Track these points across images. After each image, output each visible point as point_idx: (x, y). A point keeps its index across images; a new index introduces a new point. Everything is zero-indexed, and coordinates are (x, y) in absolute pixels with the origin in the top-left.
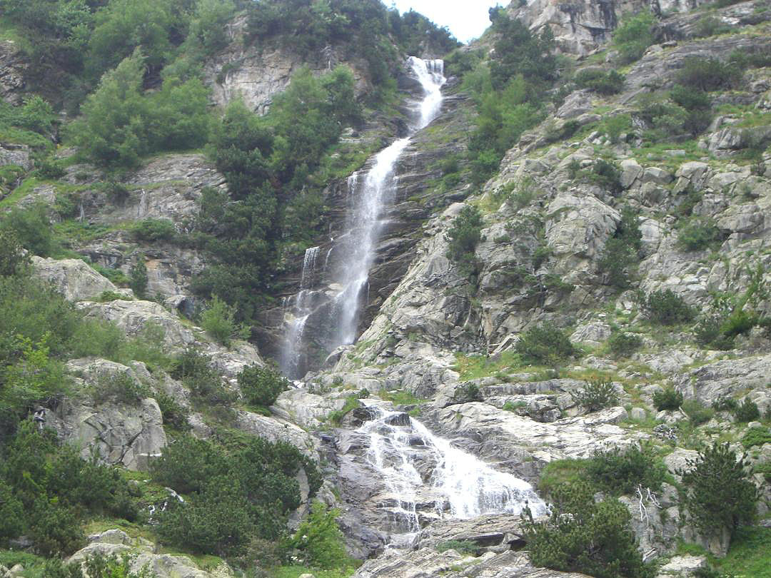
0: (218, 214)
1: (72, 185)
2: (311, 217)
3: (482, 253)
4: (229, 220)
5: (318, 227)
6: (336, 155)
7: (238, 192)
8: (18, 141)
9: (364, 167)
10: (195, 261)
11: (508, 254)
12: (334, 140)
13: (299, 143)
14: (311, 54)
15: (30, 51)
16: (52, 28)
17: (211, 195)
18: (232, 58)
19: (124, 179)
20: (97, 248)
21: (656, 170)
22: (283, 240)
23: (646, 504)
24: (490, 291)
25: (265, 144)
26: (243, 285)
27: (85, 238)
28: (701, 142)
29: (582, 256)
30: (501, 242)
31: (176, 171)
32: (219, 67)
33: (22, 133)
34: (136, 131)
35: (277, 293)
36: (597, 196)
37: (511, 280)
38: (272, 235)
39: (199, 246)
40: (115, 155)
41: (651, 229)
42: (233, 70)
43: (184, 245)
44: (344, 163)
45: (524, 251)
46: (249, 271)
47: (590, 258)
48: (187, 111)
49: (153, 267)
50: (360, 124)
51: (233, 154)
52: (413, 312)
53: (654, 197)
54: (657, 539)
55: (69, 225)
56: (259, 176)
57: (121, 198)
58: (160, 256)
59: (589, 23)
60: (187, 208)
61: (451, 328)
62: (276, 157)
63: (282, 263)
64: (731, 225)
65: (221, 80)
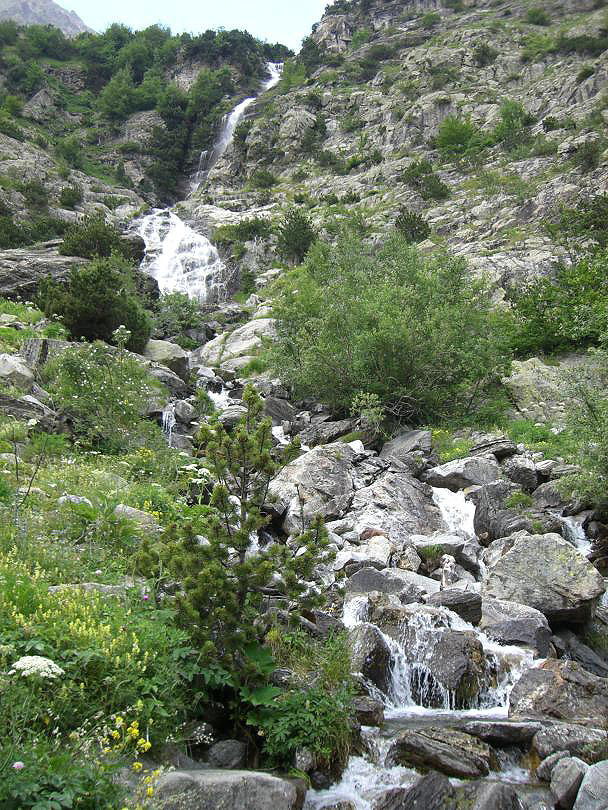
0: (159, 138)
1: (96, 129)
2: (204, 137)
3: (248, 141)
4: (165, 140)
5: (208, 142)
6: (218, 108)
7: (170, 127)
8: (78, 112)
9: (231, 111)
10: (148, 160)
11: (259, 139)
12: (218, 101)
13: (200, 102)
14: (215, 62)
15: (87, 69)
16: (99, 59)
17: (157, 129)
18: (178, 67)
19: (120, 125)
20: (104, 157)
21: (340, 97)
22: (191, 148)
23: (257, 245)
24: (251, 158)
25: (184, 105)
26: (169, 170)
27: (100, 153)
28: (368, 84)
29: (294, 138)
30: (257, 134)
31: (142, 120)
32: (172, 72)
33: (81, 108)
34: (125, 102)
35: (188, 174)
36: (307, 110)
37: (260, 151)
38: (186, 147)
39: (150, 153)
40: (115, 113)
41: (333, 125)
42: (178, 72)
43: (143, 153)
44: (221, 111)
45: (268, 138)
46: (173, 164)
47: (298, 140)
48: (150, 92)
49: (128, 165)
50: (232, 93)
51: (168, 110)
52: (217, 171)
53: (337, 110)
54: (262, 261)
55: (93, 147)
56: (180, 119)
57: (117, 134)
58: (132, 159)
59: (344, 38)
60: (147, 136)
61: (232, 177)
62: (188, 110)
63: (190, 160)
64: (367, 119)
65: (173, 77)
